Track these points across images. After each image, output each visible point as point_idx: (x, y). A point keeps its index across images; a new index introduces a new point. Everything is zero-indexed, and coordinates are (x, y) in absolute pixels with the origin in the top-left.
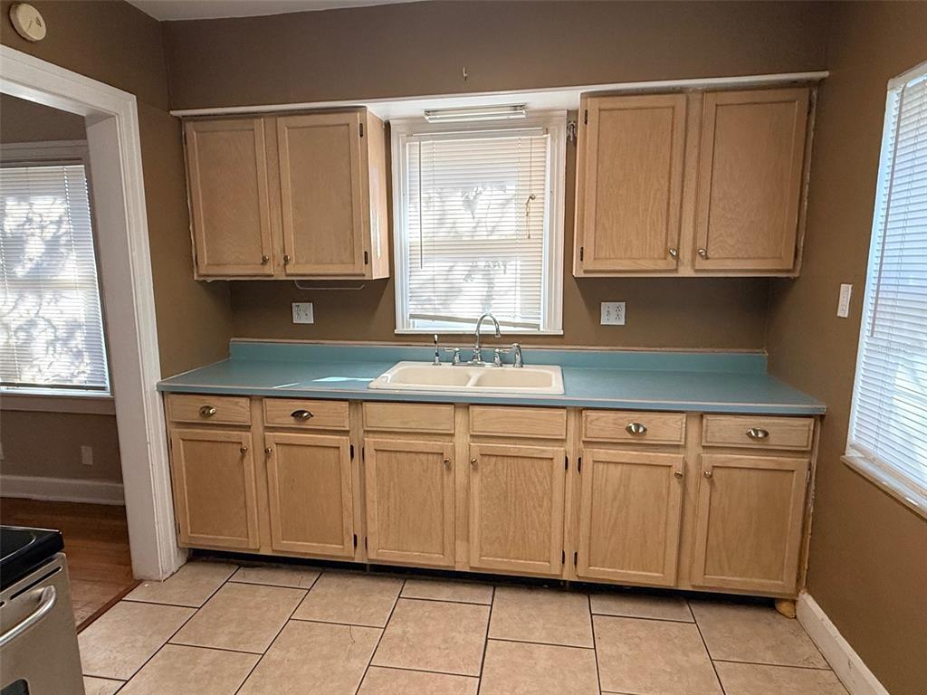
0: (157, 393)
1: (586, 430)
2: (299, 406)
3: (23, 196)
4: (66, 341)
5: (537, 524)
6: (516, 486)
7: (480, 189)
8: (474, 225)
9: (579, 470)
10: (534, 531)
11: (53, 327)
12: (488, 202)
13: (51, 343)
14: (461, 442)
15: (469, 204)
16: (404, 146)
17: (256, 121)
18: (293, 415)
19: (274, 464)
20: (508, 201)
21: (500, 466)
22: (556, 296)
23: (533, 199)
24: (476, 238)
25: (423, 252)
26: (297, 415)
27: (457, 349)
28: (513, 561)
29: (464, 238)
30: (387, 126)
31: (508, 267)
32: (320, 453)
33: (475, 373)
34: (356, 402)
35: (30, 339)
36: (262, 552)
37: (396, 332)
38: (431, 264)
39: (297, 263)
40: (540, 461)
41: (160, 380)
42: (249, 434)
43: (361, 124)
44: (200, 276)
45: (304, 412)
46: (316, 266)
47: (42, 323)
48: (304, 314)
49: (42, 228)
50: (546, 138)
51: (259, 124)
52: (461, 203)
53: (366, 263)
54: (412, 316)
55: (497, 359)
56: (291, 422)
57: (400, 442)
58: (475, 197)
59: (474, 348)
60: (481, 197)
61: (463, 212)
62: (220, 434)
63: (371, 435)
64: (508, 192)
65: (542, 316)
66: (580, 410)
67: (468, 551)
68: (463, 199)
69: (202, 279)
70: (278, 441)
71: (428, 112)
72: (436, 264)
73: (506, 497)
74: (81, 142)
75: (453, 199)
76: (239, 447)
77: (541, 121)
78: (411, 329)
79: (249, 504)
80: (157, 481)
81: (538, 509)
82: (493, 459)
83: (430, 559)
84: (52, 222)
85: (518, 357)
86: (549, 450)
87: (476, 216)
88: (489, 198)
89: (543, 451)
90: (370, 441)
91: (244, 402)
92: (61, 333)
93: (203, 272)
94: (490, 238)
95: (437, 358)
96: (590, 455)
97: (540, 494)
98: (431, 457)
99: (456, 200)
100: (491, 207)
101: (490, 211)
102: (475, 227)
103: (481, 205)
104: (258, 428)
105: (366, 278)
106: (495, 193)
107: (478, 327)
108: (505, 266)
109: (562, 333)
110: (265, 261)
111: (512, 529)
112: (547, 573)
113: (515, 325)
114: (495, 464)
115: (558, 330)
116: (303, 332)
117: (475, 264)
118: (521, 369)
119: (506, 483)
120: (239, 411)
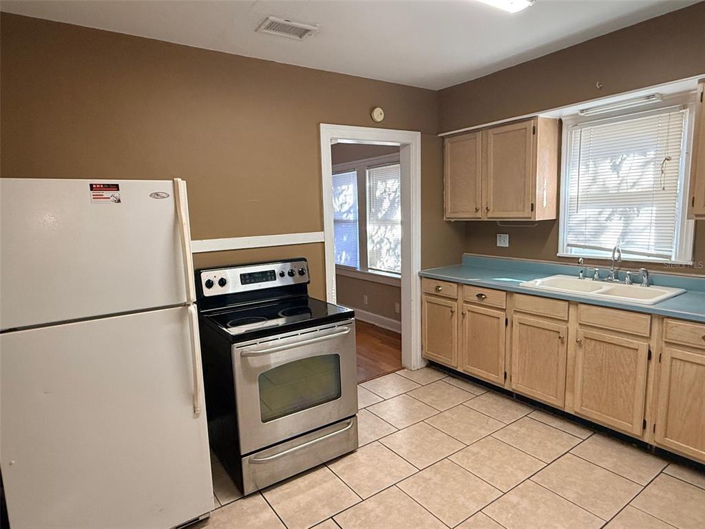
0: (418, 277)
1: (666, 333)
2: (480, 291)
3: (384, 181)
4: (394, 250)
5: (624, 394)
6: (609, 364)
7: (625, 156)
8: (619, 182)
9: (660, 361)
10: (622, 400)
11: (390, 243)
12: (630, 165)
13: (388, 250)
14: (573, 326)
15: (615, 168)
16: (571, 133)
17: (477, 133)
18: (477, 296)
19: (467, 321)
20: (647, 163)
21: (598, 347)
22: (687, 234)
23: (668, 160)
24: (620, 191)
25: (579, 203)
26: (479, 296)
27: (597, 269)
28: (604, 415)
29: (610, 192)
30: (560, 121)
31: (641, 212)
32: (489, 320)
33: (606, 286)
34: (510, 293)
35: (381, 247)
36: (458, 370)
37: (558, 255)
38: (585, 210)
39: (494, 211)
40: (628, 350)
41: (420, 270)
42: (456, 303)
43: (534, 127)
44: (447, 218)
45: (483, 295)
46: (502, 213)
47: (386, 241)
48: (503, 241)
49: (389, 195)
50: (683, 113)
51: (479, 134)
52: (610, 167)
53: (532, 210)
54: (569, 245)
55: (627, 279)
56: (475, 299)
57: (532, 320)
58: (620, 163)
59: (611, 270)
60: (625, 162)
61: (611, 173)
62: (442, 301)
63: (518, 314)
64: (648, 157)
65: (674, 250)
66: (663, 317)
67: (574, 400)
68: (611, 164)
69: (447, 220)
70: (469, 309)
71: (582, 111)
72: (588, 210)
73: (601, 370)
74: (397, 154)
75: (604, 165)
76: (450, 309)
77: (681, 101)
78: (569, 254)
79: (453, 340)
80: (414, 320)
81: (625, 384)
82: (593, 342)
83: (549, 399)
84: (393, 192)
85: (645, 279)
86: (635, 343)
87: (620, 175)
88: (631, 162)
89: (630, 342)
90: (517, 317)
91: (455, 285)
92: (393, 246)
93: (448, 216)
94: (629, 191)
95: (581, 274)
96: (669, 352)
97: (628, 373)
98: (552, 333)
99: (606, 165)
100: (632, 168)
101: (631, 171)
102: (619, 184)
103: (625, 167)
104: (460, 301)
105: (532, 220)
106: (636, 158)
107: (614, 254)
108: (639, 211)
109: (691, 263)
110: (477, 210)
111: (604, 393)
112: (630, 431)
113: (649, 255)
114: (595, 346)
115: (687, 260)
116: (502, 251)
117: (615, 209)
118: (648, 288)
119: (602, 360)
120: (451, 290)
